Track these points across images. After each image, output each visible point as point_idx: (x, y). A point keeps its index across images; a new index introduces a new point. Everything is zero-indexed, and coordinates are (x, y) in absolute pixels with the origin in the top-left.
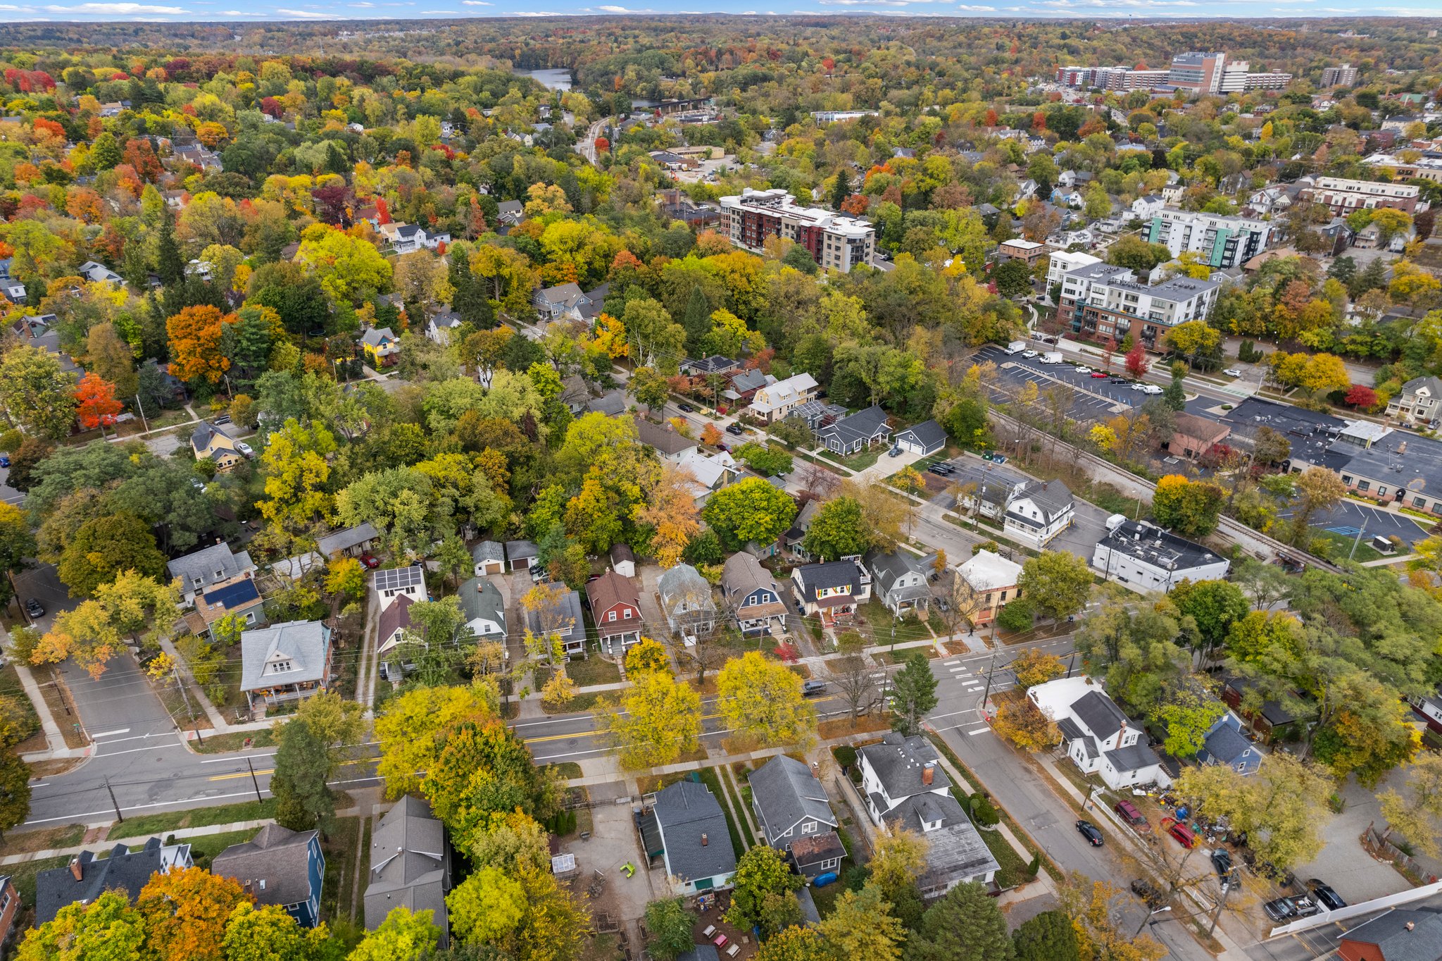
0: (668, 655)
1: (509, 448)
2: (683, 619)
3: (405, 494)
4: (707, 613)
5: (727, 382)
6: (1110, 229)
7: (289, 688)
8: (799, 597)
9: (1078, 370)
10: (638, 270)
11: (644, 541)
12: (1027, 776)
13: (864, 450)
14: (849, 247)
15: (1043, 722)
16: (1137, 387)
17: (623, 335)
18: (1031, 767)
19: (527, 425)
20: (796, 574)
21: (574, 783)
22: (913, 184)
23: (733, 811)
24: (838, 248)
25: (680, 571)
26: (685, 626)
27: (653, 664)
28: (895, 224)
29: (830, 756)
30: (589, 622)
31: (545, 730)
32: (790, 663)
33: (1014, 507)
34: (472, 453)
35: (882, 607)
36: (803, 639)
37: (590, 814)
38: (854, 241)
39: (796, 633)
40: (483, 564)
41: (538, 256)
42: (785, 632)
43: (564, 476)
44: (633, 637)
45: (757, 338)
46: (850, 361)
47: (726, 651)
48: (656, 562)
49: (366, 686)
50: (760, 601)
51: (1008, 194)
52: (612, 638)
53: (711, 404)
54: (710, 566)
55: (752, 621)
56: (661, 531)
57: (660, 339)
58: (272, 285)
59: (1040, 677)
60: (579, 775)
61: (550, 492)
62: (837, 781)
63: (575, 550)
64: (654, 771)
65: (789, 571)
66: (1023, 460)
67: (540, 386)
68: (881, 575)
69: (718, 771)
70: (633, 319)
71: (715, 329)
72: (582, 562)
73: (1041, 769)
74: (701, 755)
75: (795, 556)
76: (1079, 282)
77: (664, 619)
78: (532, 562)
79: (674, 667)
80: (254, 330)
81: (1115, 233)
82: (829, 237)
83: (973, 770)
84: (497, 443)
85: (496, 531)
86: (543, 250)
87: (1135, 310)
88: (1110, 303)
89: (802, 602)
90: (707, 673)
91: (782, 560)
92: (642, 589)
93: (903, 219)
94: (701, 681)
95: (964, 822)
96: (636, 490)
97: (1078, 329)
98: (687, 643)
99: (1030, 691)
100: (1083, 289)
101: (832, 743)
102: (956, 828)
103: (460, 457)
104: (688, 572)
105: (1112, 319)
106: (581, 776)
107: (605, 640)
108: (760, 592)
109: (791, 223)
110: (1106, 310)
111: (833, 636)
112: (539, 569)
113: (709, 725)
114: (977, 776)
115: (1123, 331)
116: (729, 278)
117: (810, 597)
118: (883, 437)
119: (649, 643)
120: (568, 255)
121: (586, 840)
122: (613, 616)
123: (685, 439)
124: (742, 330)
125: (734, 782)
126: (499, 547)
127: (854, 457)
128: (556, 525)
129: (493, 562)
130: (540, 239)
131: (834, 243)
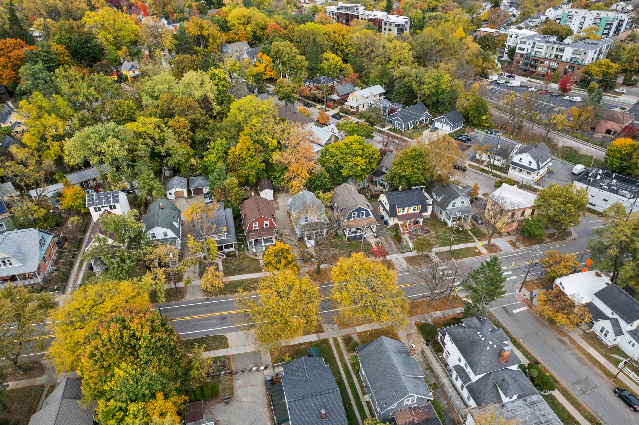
0: (295, 253)
1: (192, 117)
2: (305, 228)
3: (110, 140)
4: (323, 224)
5: (333, 90)
6: (534, 24)
7: (13, 278)
8: (384, 213)
9: (530, 90)
10: (281, 33)
11: (280, 177)
12: (563, 347)
13: (415, 128)
14: (396, 29)
15: (572, 305)
16: (567, 98)
17: (271, 65)
18: (564, 338)
19: (205, 102)
20: (383, 198)
21: (221, 353)
22: (426, 5)
23: (344, 376)
24: (390, 30)
25: (303, 195)
26: (307, 233)
27: (283, 261)
28: (419, 21)
29: (414, 330)
30: (239, 229)
31: (203, 309)
32: (381, 259)
33: (516, 159)
34: (166, 119)
35: (439, 221)
36: (389, 243)
37: (232, 380)
38: (399, 25)
39: (383, 238)
40: (172, 191)
41: (225, 27)
42: (376, 237)
43: (226, 133)
44: (270, 240)
45: (348, 67)
46: (404, 77)
47: (337, 252)
48: (288, 191)
49: (77, 276)
50: (358, 216)
51: (477, 8)
52: (256, 241)
53: (322, 102)
54: (324, 192)
55: (353, 230)
56: (291, 169)
57: (292, 64)
58: (64, 33)
59: (564, 271)
60: (226, 345)
61: (217, 143)
62: (423, 352)
63: (232, 180)
64: (283, 343)
65: (377, 196)
66: (512, 134)
67: (215, 82)
68: (439, 199)
69: (331, 342)
70: (276, 53)
71: (324, 61)
72: (237, 189)
73: (573, 341)
74: (320, 330)
75: (379, 188)
76: (527, 43)
77: (292, 228)
78: (206, 190)
79: (300, 263)
80: (46, 54)
81: (537, 26)
82: (385, 24)
83: (521, 341)
84: (182, 113)
85: (182, 170)
86: (228, 25)
87: (562, 57)
88: (546, 54)
89: (386, 217)
90: (323, 266)
91: (370, 190)
92: (278, 208)
93: (424, 18)
94: (318, 272)
95: (534, 393)
96: (275, 141)
97: (525, 70)
98: (308, 245)
99: (558, 281)
100: (530, 47)
101: (416, 319)
102: (528, 398)
103: (156, 120)
104: (309, 196)
105: (546, 63)
106: (227, 347)
107: (251, 242)
108: (359, 210)
109: (364, 17)
110: (543, 58)
111: (408, 240)
112: (209, 195)
113: (324, 305)
114: (525, 346)
115: (554, 70)
116: (332, 36)
117: (393, 214)
118: (426, 121)
119: (280, 245)
120: (242, 26)
121: (227, 403)
122: (256, 226)
123: (307, 119)
124: (340, 63)
125: (344, 352)
126: (184, 181)
127: (409, 132)
128: (220, 164)
129: (179, 190)
130: (227, 18)
131: (388, 27)
